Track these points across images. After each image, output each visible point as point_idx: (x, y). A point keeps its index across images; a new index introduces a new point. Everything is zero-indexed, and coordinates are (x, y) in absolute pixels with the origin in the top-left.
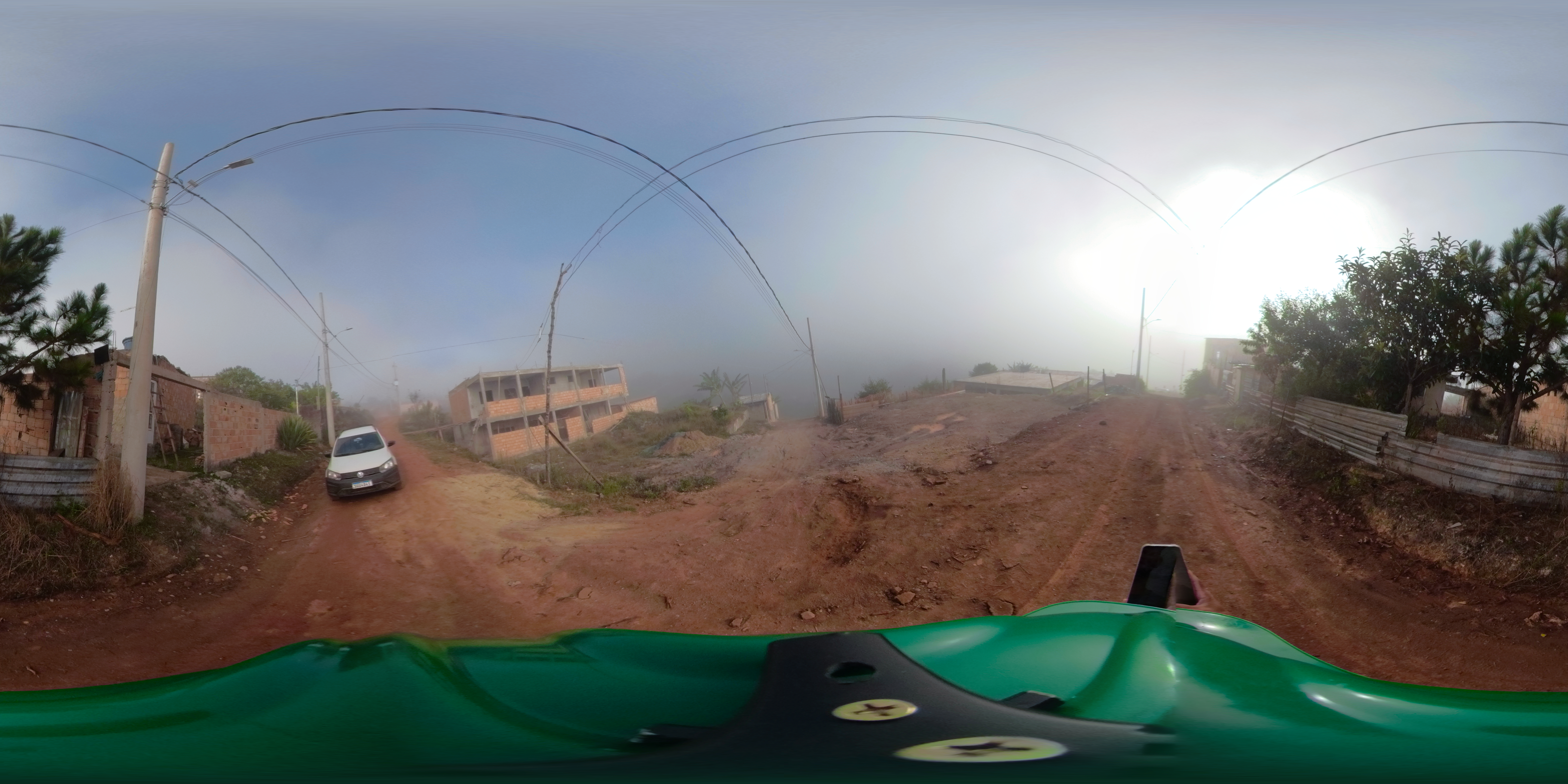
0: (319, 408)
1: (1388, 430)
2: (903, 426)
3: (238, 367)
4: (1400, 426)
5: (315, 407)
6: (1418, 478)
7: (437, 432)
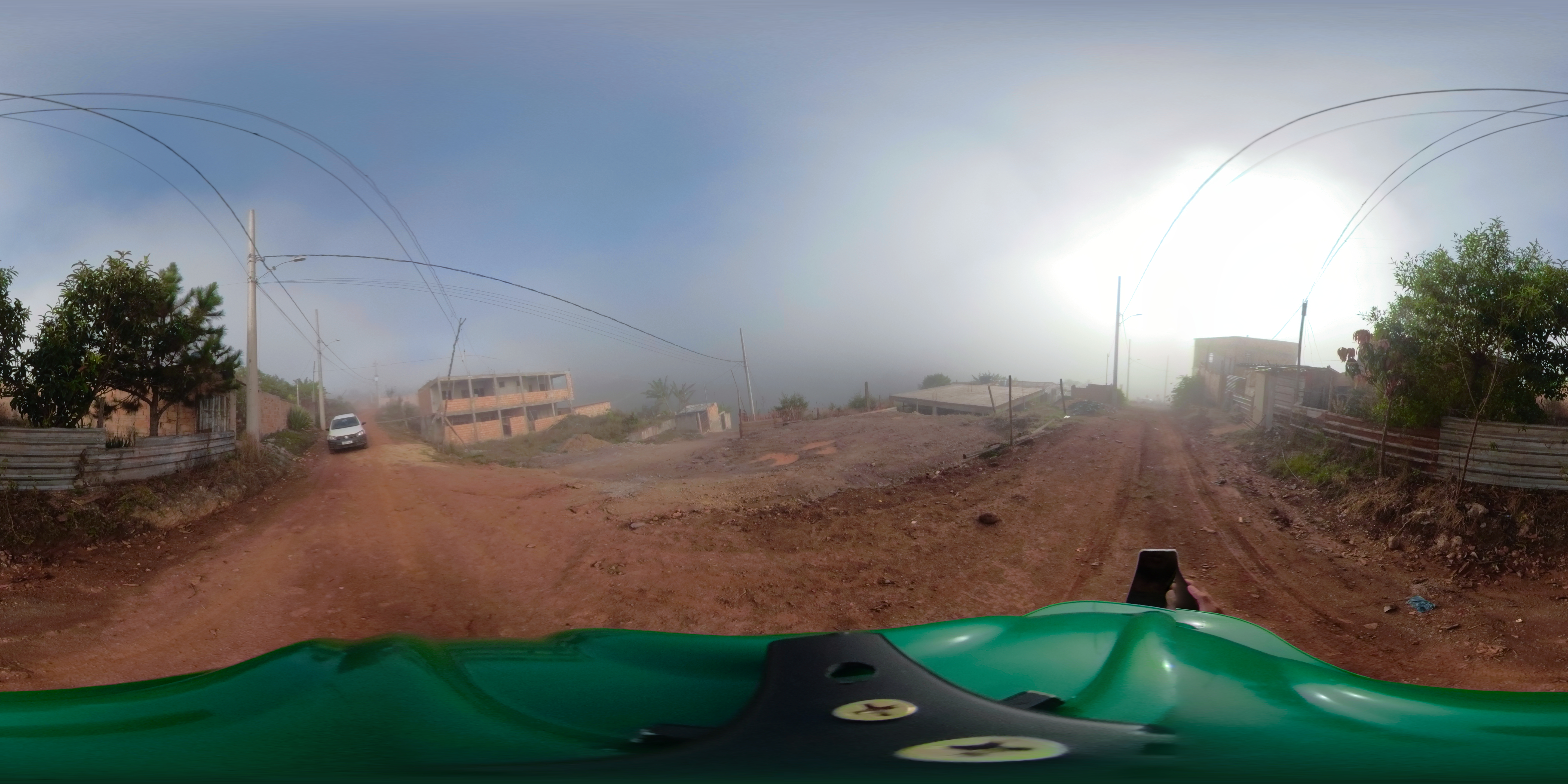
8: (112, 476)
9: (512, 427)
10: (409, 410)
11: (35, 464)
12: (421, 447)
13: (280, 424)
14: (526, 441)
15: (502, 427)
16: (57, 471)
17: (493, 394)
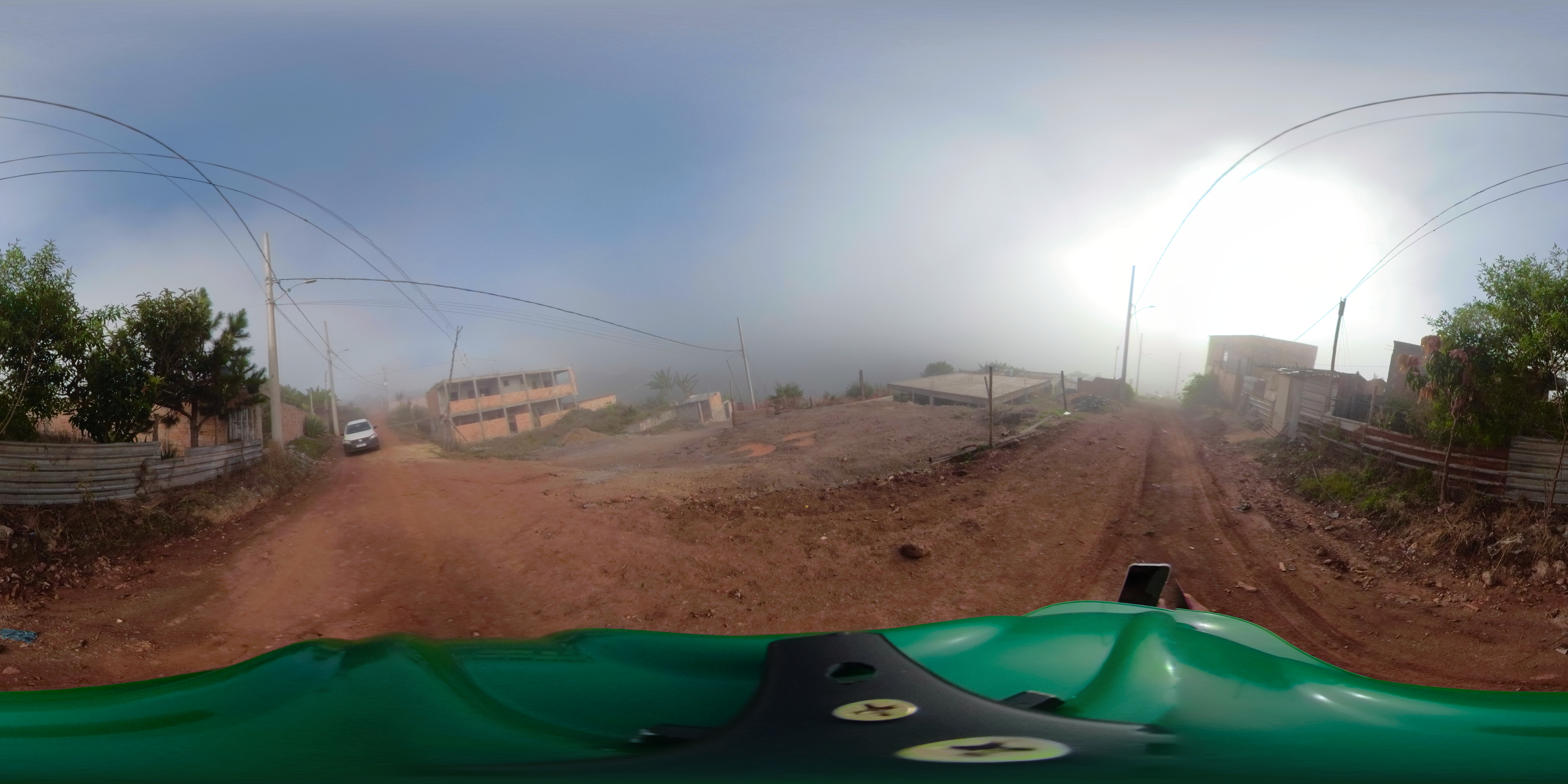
1: (143, 458)
8: (168, 483)
9: (518, 424)
10: (418, 413)
11: (103, 477)
12: (428, 446)
13: (298, 432)
14: (530, 437)
15: (508, 424)
16: (122, 482)
17: (498, 393)
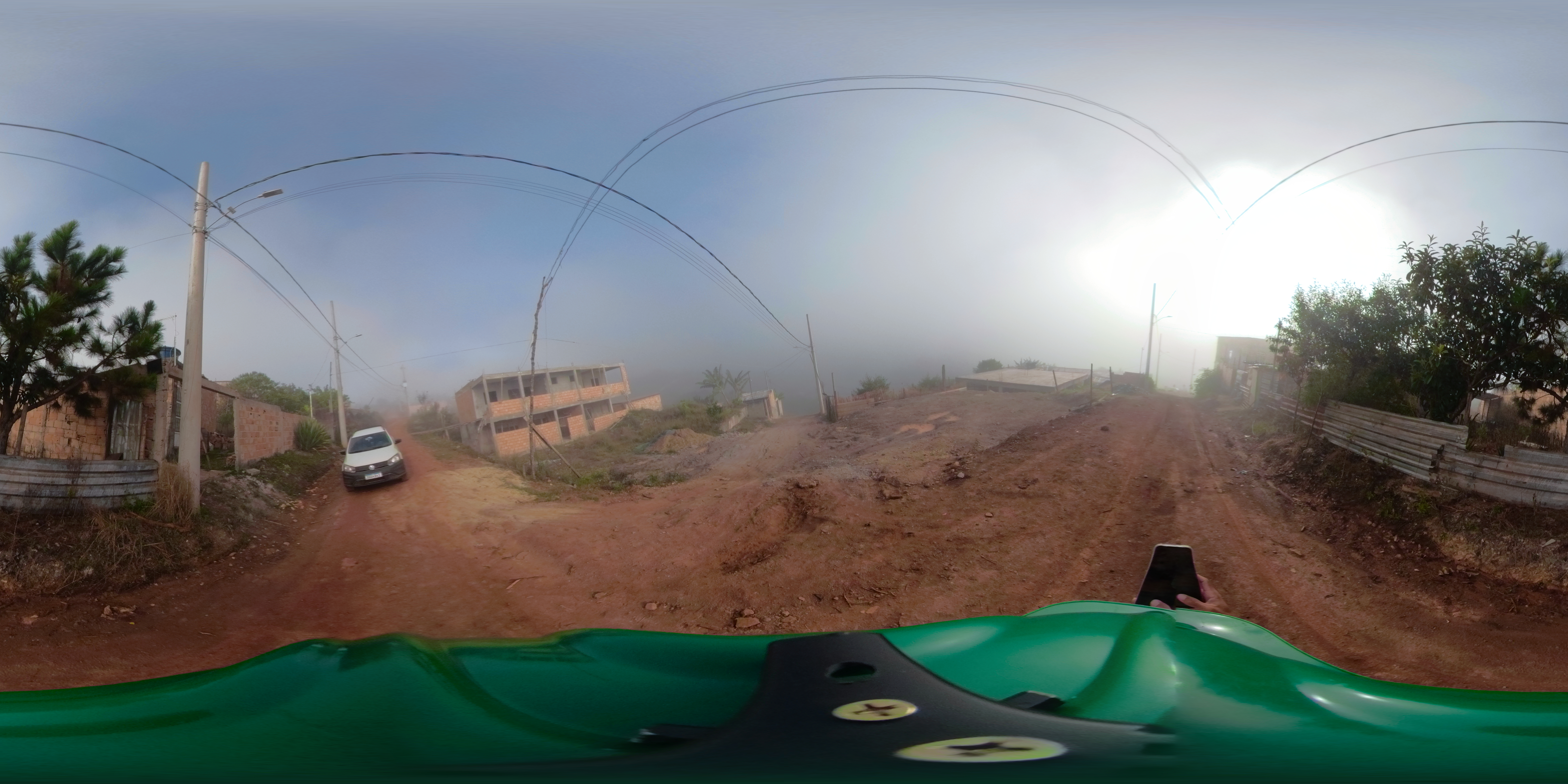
0: (331, 411)
1: (1444, 442)
2: (892, 425)
3: (254, 373)
4: (1459, 438)
5: (328, 410)
6: (1483, 493)
7: (444, 432)
